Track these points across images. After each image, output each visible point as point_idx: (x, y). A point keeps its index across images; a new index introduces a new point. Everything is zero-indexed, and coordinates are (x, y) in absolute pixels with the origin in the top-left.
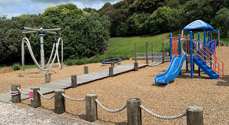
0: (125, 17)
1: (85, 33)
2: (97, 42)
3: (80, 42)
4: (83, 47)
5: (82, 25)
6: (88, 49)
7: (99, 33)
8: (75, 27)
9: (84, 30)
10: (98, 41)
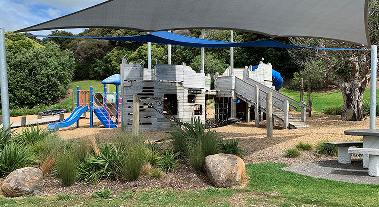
0: (103, 52)
1: (30, 74)
2: (48, 87)
3: (22, 87)
4: (26, 93)
5: (27, 63)
6: (33, 96)
7: (53, 75)
8: (17, 65)
9: (29, 70)
10: (50, 85)
